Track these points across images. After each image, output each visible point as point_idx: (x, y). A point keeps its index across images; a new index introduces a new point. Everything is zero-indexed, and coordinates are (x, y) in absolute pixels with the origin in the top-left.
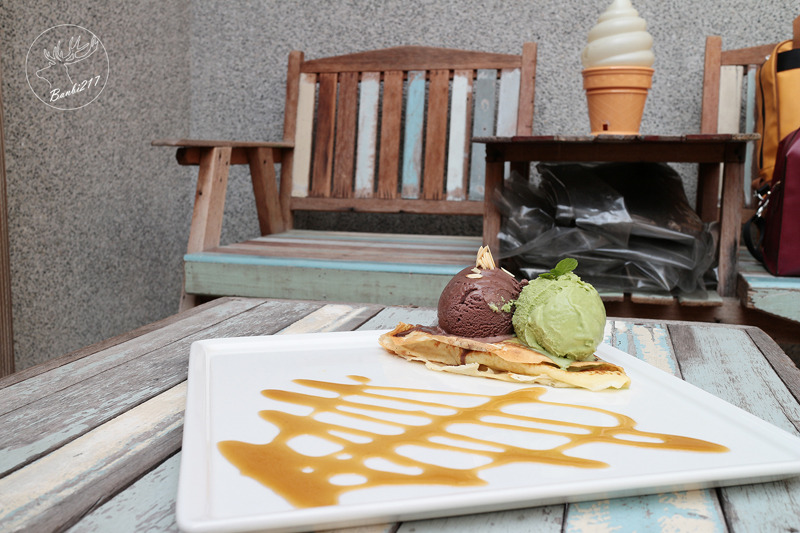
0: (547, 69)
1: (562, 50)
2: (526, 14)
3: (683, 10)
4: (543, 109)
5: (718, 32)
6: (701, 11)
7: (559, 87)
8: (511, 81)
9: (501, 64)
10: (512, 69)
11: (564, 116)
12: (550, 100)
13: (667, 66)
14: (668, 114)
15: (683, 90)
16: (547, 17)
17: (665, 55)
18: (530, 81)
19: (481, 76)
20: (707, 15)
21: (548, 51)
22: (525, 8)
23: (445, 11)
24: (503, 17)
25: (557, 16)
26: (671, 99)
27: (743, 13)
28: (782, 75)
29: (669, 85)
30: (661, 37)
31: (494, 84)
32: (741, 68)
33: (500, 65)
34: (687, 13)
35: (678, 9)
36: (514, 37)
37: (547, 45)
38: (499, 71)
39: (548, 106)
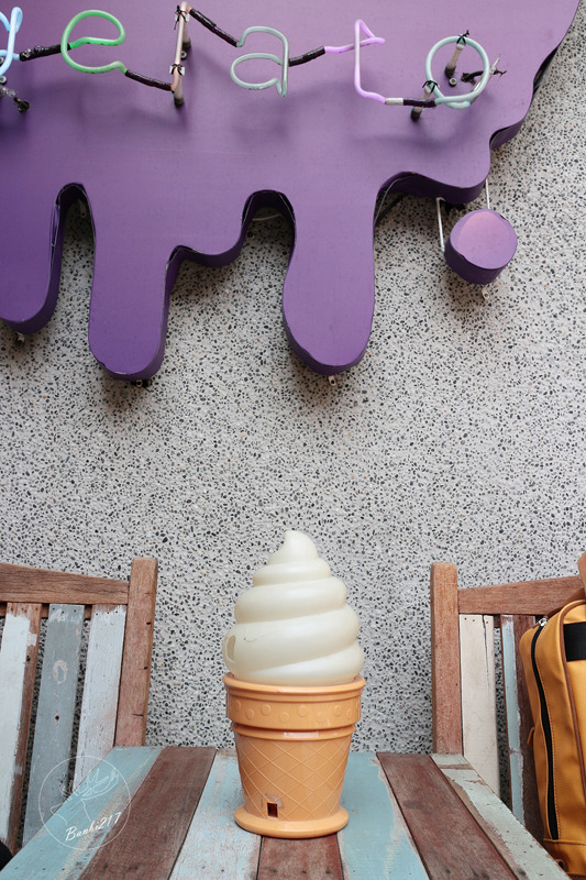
0: (178, 592)
1: (203, 562)
2: (145, 500)
3: (389, 507)
4: (171, 659)
5: (444, 545)
6: (417, 510)
7: (199, 624)
8: (108, 628)
9: (91, 595)
10: (113, 606)
11: (206, 674)
12: (183, 646)
13: (370, 595)
14: (374, 673)
15: (396, 635)
16: (180, 507)
17: (366, 576)
18: (142, 630)
19: (56, 615)
20: (425, 517)
21: (179, 563)
22: (143, 490)
23: (8, 487)
24: (107, 502)
25: (196, 506)
26: (379, 648)
27: (478, 517)
28: (573, 665)
29: (374, 625)
30: (358, 547)
31: (78, 633)
32: (490, 619)
33: (91, 598)
34: (397, 513)
35: (381, 506)
36: (125, 538)
37: (179, 552)
38: (89, 607)
39: (180, 655)
